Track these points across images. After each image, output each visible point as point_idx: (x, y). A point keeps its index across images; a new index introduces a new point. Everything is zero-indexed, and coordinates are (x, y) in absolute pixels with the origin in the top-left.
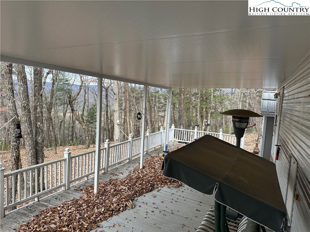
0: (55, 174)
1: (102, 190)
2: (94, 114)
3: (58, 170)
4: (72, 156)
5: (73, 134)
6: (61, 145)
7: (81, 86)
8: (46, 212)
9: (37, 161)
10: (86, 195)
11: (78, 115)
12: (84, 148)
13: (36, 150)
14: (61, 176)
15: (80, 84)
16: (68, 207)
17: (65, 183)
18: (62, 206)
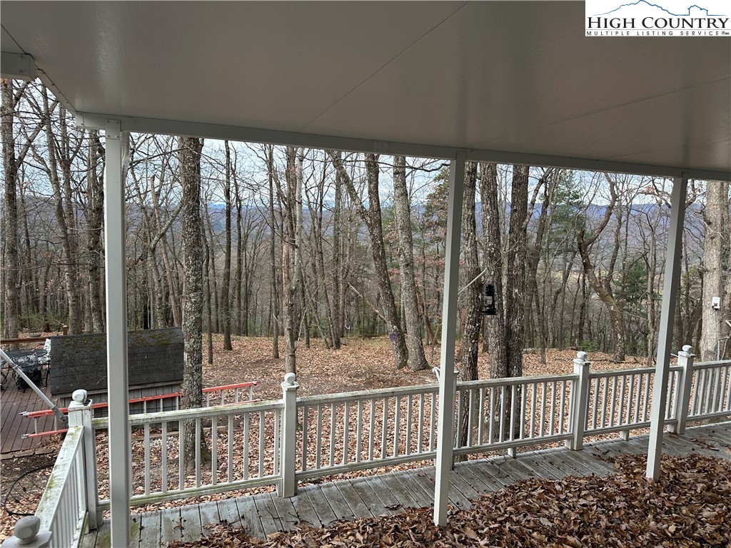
0: (542, 409)
1: (668, 477)
2: (638, 278)
3: (549, 400)
4: (592, 371)
5: (582, 324)
6: (554, 346)
7: (610, 208)
8: (531, 486)
9: (508, 371)
10: (625, 476)
11: (600, 278)
12: (611, 361)
13: (508, 348)
14: (554, 415)
15: (606, 203)
16: (579, 490)
17: (573, 434)
18: (566, 483)
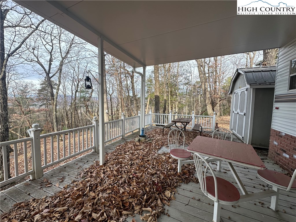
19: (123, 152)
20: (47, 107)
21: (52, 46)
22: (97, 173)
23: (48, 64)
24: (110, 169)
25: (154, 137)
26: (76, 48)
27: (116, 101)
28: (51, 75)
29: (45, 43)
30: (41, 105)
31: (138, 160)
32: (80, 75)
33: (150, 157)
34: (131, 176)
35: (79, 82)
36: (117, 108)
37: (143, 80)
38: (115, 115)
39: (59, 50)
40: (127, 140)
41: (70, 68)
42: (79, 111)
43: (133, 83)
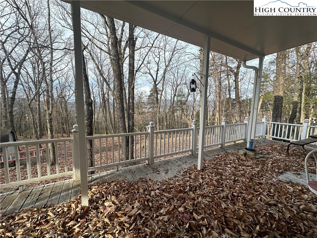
19: (223, 163)
20: (153, 109)
21: (159, 58)
22: (196, 176)
23: (156, 74)
24: (209, 177)
25: (270, 155)
26: (177, 54)
27: (212, 105)
28: (157, 83)
29: (154, 56)
30: (149, 108)
31: (244, 178)
32: (179, 80)
33: (264, 180)
34: (235, 194)
35: (177, 87)
36: (213, 112)
37: (257, 76)
38: (210, 120)
39: (164, 60)
40: (227, 151)
41: (170, 75)
42: (176, 114)
43: (237, 81)
